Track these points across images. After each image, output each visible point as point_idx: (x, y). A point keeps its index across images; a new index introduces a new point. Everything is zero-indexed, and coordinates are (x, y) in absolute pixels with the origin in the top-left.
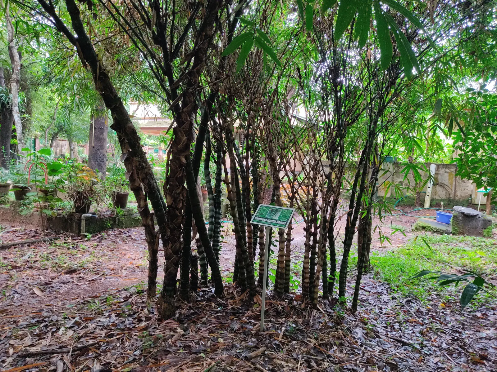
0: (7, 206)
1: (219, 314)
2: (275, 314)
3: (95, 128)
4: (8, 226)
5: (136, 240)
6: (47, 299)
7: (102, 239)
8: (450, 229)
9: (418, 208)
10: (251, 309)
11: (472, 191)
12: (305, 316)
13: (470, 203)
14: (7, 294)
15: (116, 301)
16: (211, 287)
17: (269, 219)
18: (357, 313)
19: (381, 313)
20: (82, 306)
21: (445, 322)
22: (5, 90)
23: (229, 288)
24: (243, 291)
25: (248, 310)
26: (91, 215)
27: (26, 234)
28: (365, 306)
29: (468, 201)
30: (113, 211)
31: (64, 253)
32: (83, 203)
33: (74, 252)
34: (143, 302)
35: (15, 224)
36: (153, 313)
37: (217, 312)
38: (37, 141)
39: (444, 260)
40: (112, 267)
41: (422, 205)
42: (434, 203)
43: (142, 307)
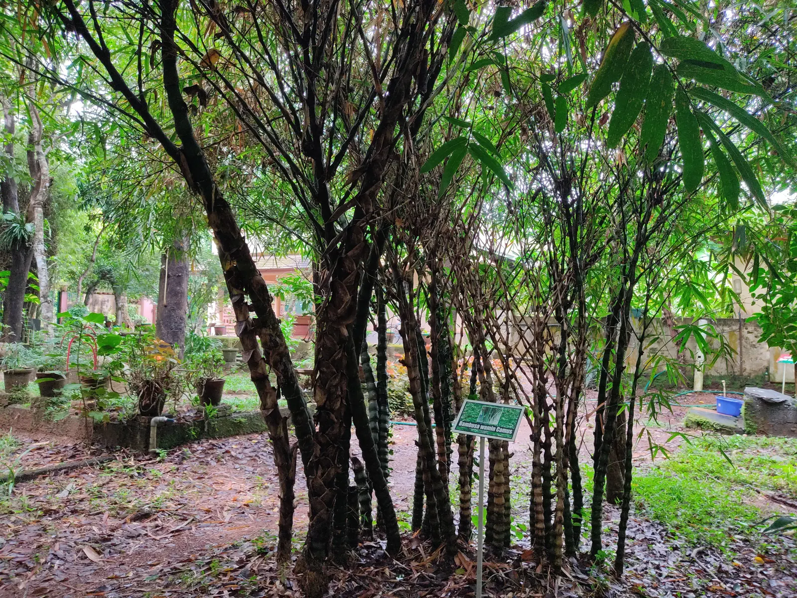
0: (26, 406)
1: (401, 588)
2: (493, 586)
3: (169, 276)
4: (27, 440)
5: (238, 459)
6: (108, 567)
7: (183, 459)
8: (742, 425)
9: (684, 391)
10: (451, 577)
11: (769, 362)
12: (545, 587)
13: (766, 381)
14: (43, 561)
15: (225, 568)
16: (379, 540)
17: (483, 424)
18: (623, 578)
19: (660, 575)
20: (171, 577)
21: (769, 591)
22: (19, 218)
23: (411, 541)
24: (435, 546)
25: (447, 580)
26: (166, 419)
27: (58, 453)
28: (632, 565)
29: (763, 378)
30: (199, 411)
31: (125, 485)
32: (154, 399)
33: (142, 481)
34: (271, 570)
35: (39, 436)
36: (291, 588)
37: (397, 585)
38: (64, 295)
39: (742, 478)
40: (206, 508)
41: (691, 386)
42: (710, 383)
43: (271, 578)
